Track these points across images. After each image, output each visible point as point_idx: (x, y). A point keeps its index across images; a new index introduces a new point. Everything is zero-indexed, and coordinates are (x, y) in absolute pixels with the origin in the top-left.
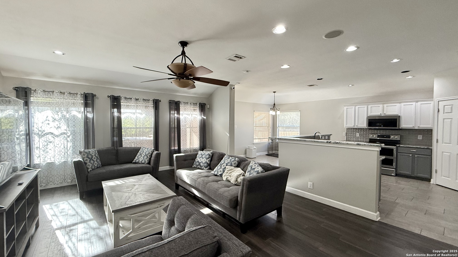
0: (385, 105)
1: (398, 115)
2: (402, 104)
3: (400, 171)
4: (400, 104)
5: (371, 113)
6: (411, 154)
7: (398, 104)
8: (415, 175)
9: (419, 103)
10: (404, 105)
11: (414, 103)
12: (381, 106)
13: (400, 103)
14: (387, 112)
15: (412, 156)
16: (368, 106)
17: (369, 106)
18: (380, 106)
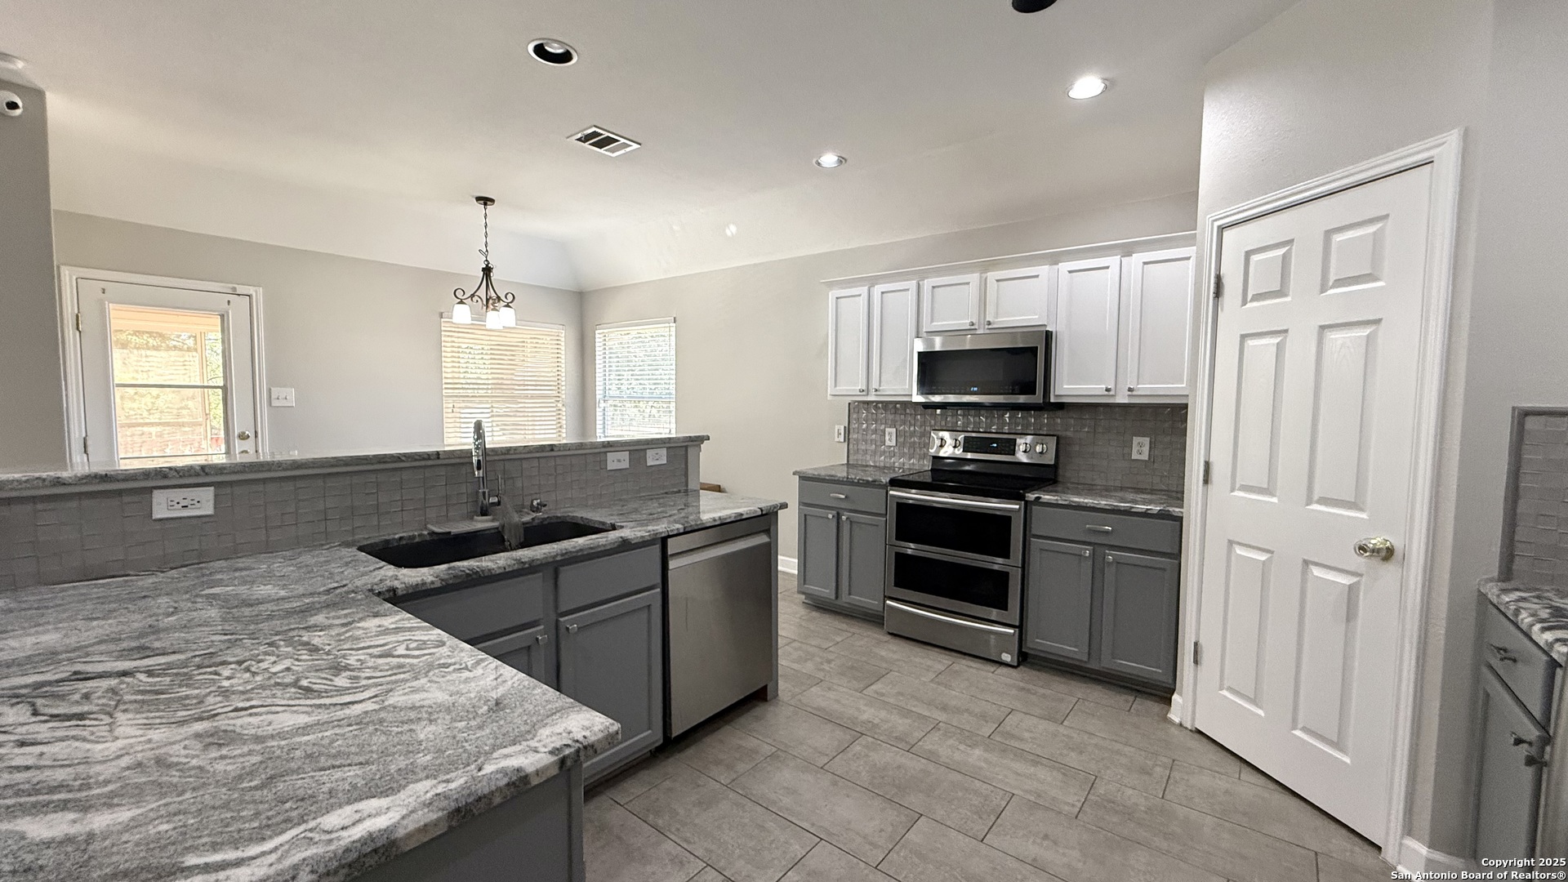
0: (992, 276)
1: (1045, 325)
2: (1065, 267)
3: (1038, 642)
4: (1056, 267)
5: (932, 321)
6: (1089, 544)
7: (1047, 266)
8: (1102, 665)
9: (1138, 258)
10: (1070, 272)
11: (1113, 261)
12: (974, 278)
13: (1054, 259)
14: (997, 315)
15: (1093, 554)
16: (921, 283)
17: (927, 284)
18: (968, 283)
